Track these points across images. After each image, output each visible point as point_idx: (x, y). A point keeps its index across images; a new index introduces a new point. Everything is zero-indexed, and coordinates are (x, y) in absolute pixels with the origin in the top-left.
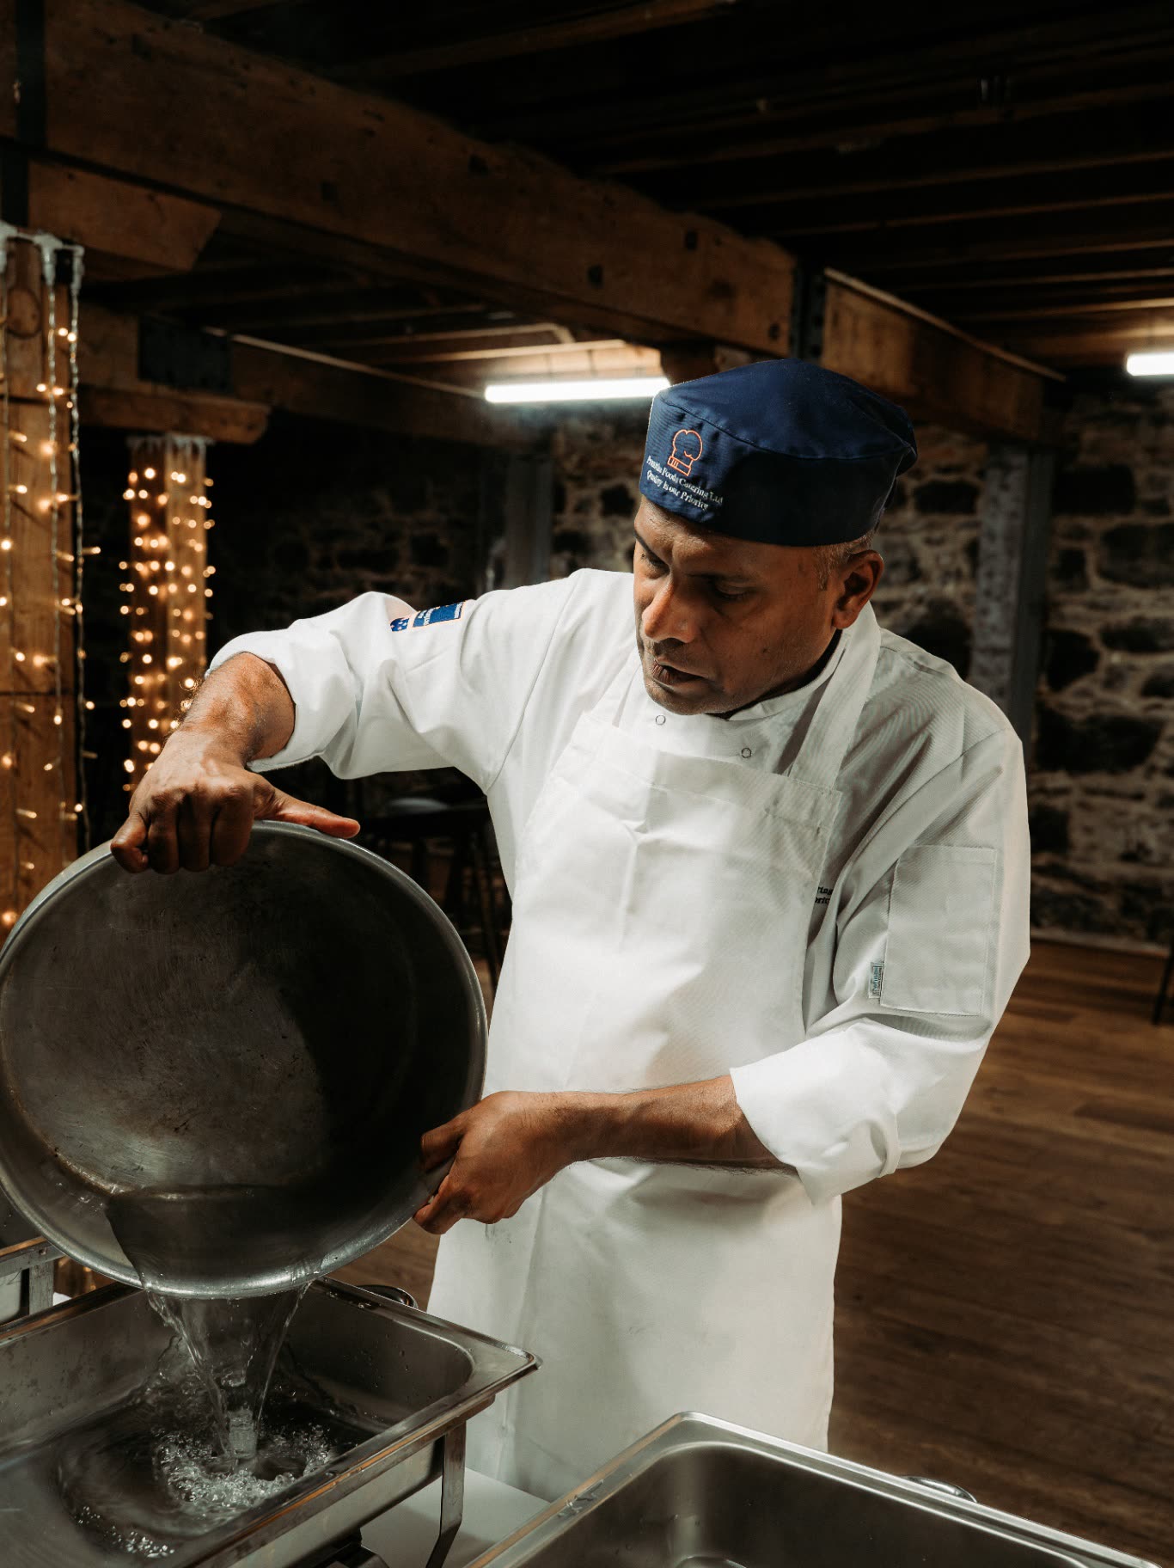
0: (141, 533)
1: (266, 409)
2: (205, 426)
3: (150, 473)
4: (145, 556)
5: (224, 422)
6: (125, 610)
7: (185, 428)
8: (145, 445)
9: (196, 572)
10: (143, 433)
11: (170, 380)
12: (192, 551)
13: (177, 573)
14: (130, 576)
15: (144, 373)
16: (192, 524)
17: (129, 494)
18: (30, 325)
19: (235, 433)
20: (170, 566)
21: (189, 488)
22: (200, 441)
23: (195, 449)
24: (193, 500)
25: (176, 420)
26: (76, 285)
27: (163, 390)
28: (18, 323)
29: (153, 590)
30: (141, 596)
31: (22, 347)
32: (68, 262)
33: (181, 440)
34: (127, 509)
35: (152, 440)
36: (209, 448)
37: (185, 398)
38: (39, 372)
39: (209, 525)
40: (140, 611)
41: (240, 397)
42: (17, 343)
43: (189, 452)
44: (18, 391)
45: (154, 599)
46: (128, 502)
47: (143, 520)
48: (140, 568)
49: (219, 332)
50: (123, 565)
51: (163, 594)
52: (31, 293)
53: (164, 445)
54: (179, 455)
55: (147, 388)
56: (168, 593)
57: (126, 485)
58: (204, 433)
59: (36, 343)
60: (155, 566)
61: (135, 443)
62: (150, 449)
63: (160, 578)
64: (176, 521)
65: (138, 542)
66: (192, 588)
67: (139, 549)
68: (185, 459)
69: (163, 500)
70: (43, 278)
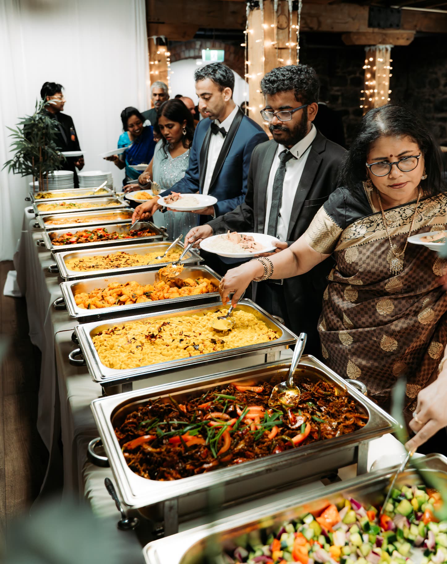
0: (367, 81)
1: (414, 32)
2: (391, 41)
3: (371, 59)
4: (368, 88)
5: (398, 39)
6: (361, 107)
7: (383, 42)
8: (370, 50)
9: (385, 92)
10: (370, 46)
11: (379, 26)
12: (384, 85)
13: (379, 93)
14: (363, 95)
15: (370, 25)
16: (384, 76)
17: (365, 67)
18: (285, 25)
19: (403, 42)
20: (376, 91)
21: (384, 63)
22: (389, 47)
23: (387, 50)
24: (385, 67)
25: (380, 40)
26: (299, 11)
27: (376, 30)
28: (281, 25)
29: (370, 99)
30: (367, 102)
31: (282, 33)
32: (297, 4)
33: (381, 47)
34: (363, 72)
35: (373, 48)
36: (392, 49)
37: (384, 32)
38: (287, 39)
39: (391, 75)
40: (366, 107)
41: (404, 29)
42: (281, 31)
43: (384, 51)
44: (281, 46)
45: (370, 102)
46: (364, 70)
47: (368, 76)
48: (367, 92)
49: (396, 7)
50: (362, 91)
51: (373, 100)
52: (285, 15)
53: (376, 49)
54: (381, 52)
55: (371, 30)
56: (375, 100)
57: (364, 64)
58: (391, 43)
59: (287, 30)
60: (371, 91)
61: (367, 49)
62: (372, 51)
63: (372, 95)
64: (379, 75)
65: (367, 83)
66: (383, 98)
67: (367, 85)
68: (383, 53)
69: (375, 68)
70: (289, 11)
